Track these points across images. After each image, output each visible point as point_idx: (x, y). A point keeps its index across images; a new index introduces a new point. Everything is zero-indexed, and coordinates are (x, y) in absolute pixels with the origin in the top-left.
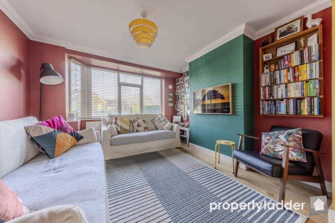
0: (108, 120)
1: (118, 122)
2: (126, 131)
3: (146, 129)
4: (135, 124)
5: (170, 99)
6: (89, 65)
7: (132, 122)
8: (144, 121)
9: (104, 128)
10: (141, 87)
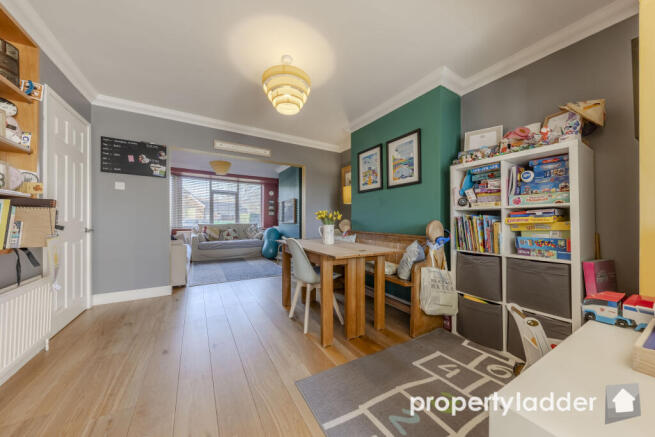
0: (197, 228)
1: (208, 231)
2: (214, 239)
3: (235, 238)
4: (225, 233)
5: (271, 208)
6: (179, 175)
7: (221, 232)
8: (234, 230)
9: (193, 235)
10: (237, 195)
